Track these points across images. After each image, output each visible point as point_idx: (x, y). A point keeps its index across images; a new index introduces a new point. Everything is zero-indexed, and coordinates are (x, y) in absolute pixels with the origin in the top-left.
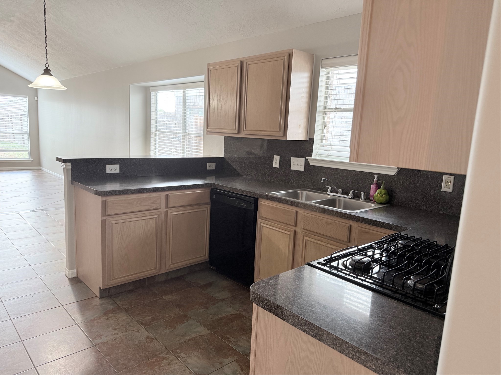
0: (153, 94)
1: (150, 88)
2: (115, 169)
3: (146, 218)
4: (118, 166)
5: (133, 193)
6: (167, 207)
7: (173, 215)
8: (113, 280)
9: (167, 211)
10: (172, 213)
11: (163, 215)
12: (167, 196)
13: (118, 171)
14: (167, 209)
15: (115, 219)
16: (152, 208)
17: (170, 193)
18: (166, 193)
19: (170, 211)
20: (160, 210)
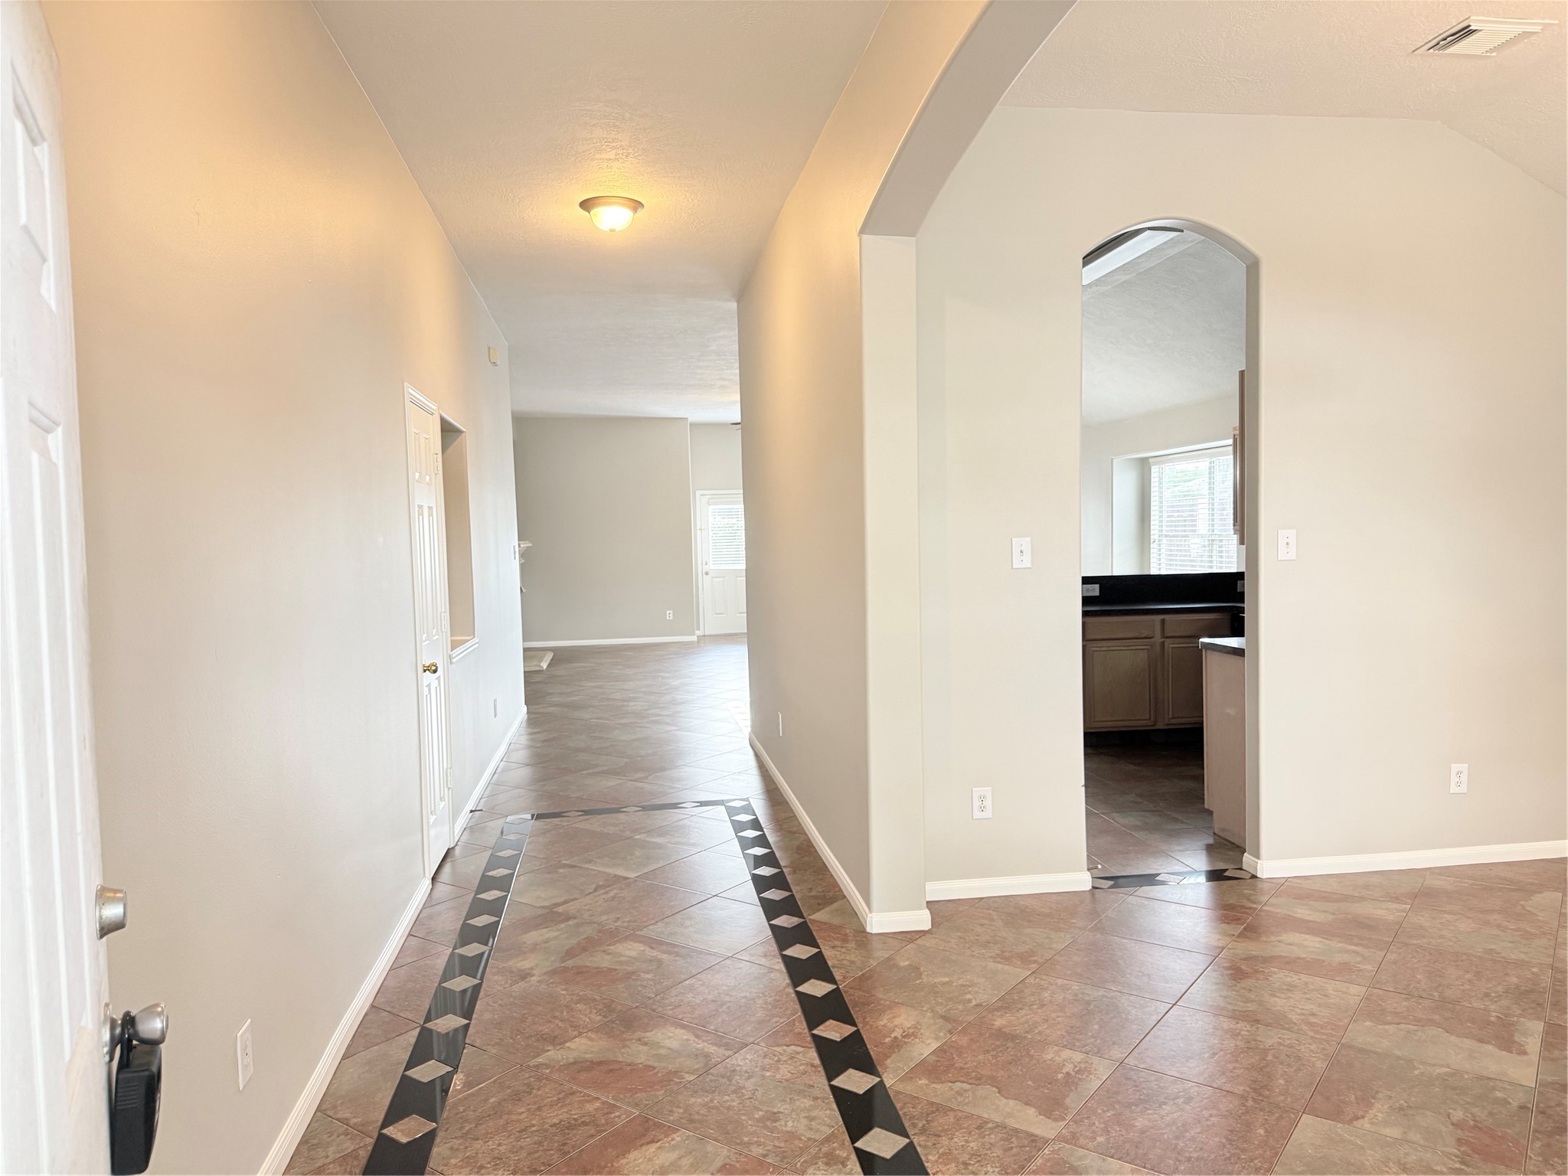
0: (1154, 469)
1: (1150, 460)
2: (1093, 590)
3: (1136, 647)
4: (1097, 587)
5: (1117, 615)
6: (1164, 636)
7: (1173, 648)
8: (1094, 722)
9: (1164, 642)
10: (1170, 645)
11: (1158, 648)
12: (1163, 621)
13: (1097, 593)
14: (1163, 640)
15: (1095, 645)
16: (1142, 636)
17: (1167, 617)
18: (1162, 617)
19: (1168, 641)
20: (1153, 640)
